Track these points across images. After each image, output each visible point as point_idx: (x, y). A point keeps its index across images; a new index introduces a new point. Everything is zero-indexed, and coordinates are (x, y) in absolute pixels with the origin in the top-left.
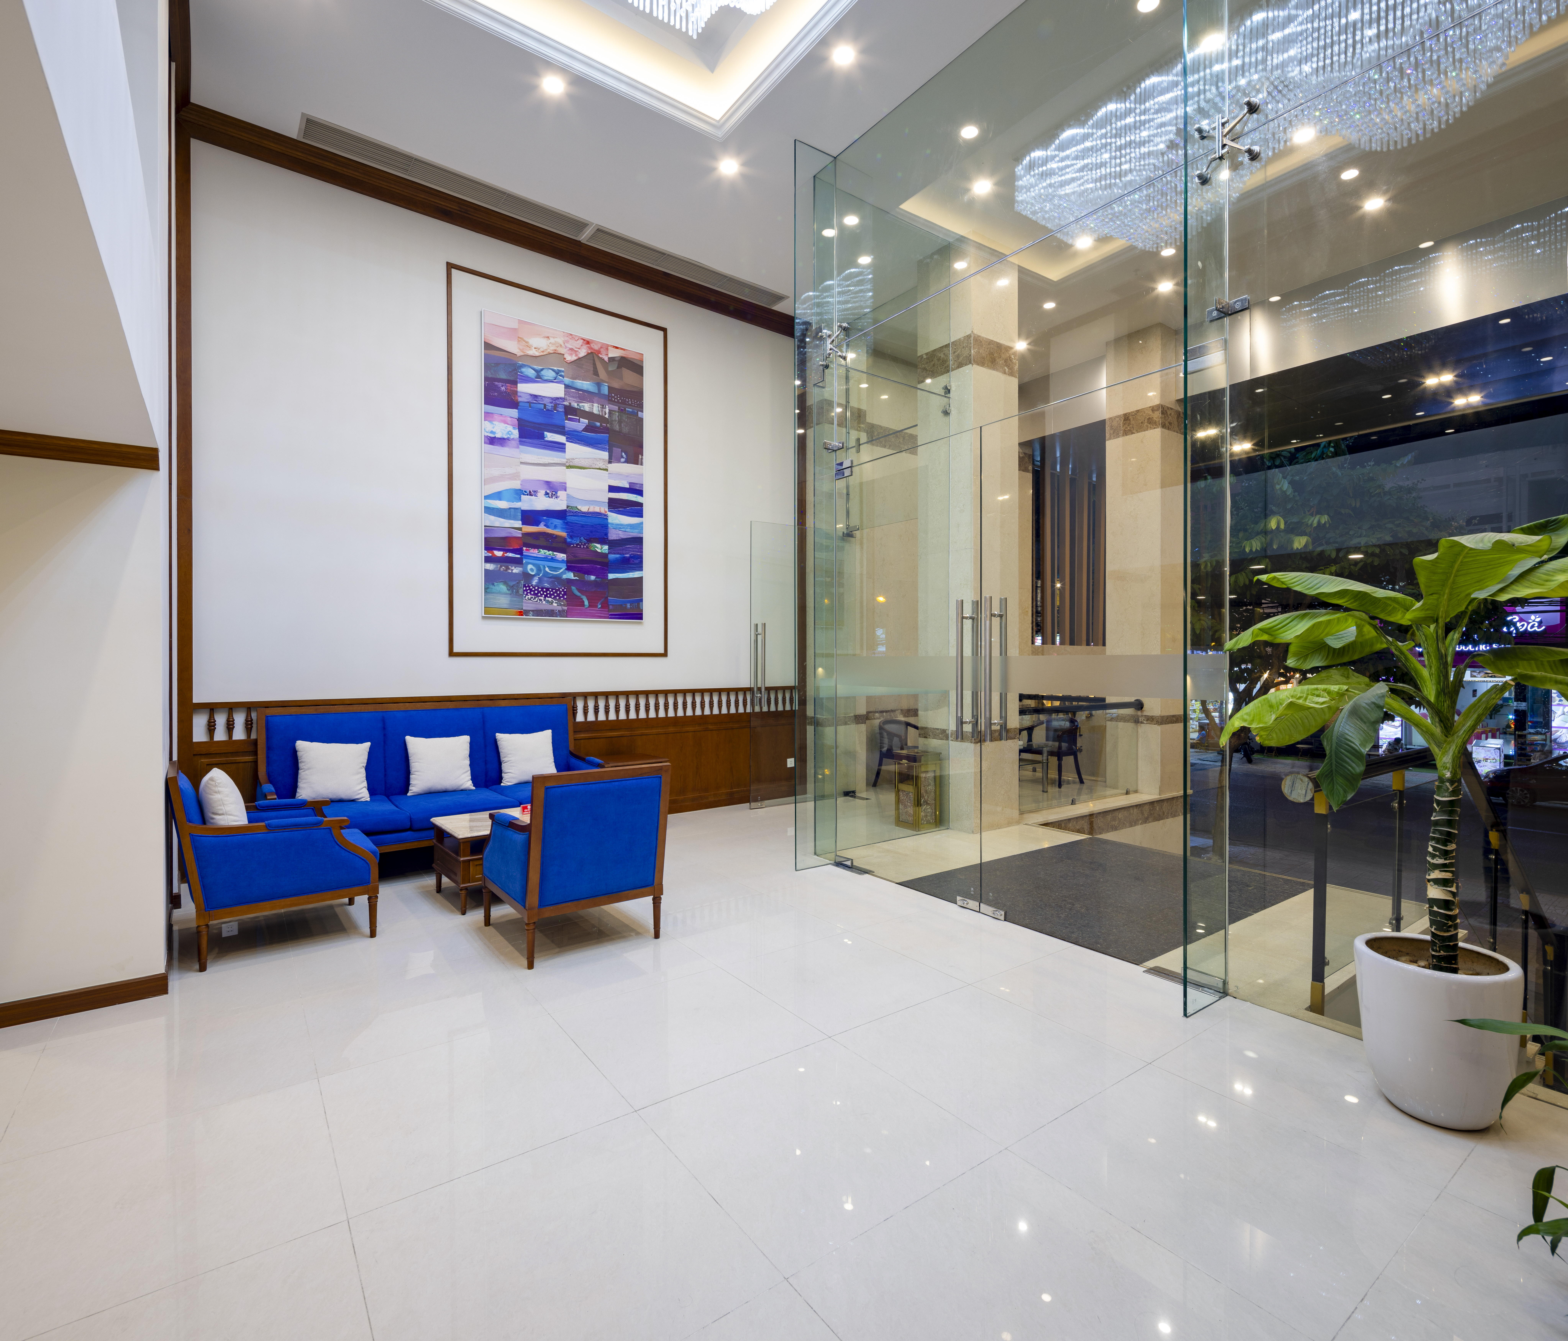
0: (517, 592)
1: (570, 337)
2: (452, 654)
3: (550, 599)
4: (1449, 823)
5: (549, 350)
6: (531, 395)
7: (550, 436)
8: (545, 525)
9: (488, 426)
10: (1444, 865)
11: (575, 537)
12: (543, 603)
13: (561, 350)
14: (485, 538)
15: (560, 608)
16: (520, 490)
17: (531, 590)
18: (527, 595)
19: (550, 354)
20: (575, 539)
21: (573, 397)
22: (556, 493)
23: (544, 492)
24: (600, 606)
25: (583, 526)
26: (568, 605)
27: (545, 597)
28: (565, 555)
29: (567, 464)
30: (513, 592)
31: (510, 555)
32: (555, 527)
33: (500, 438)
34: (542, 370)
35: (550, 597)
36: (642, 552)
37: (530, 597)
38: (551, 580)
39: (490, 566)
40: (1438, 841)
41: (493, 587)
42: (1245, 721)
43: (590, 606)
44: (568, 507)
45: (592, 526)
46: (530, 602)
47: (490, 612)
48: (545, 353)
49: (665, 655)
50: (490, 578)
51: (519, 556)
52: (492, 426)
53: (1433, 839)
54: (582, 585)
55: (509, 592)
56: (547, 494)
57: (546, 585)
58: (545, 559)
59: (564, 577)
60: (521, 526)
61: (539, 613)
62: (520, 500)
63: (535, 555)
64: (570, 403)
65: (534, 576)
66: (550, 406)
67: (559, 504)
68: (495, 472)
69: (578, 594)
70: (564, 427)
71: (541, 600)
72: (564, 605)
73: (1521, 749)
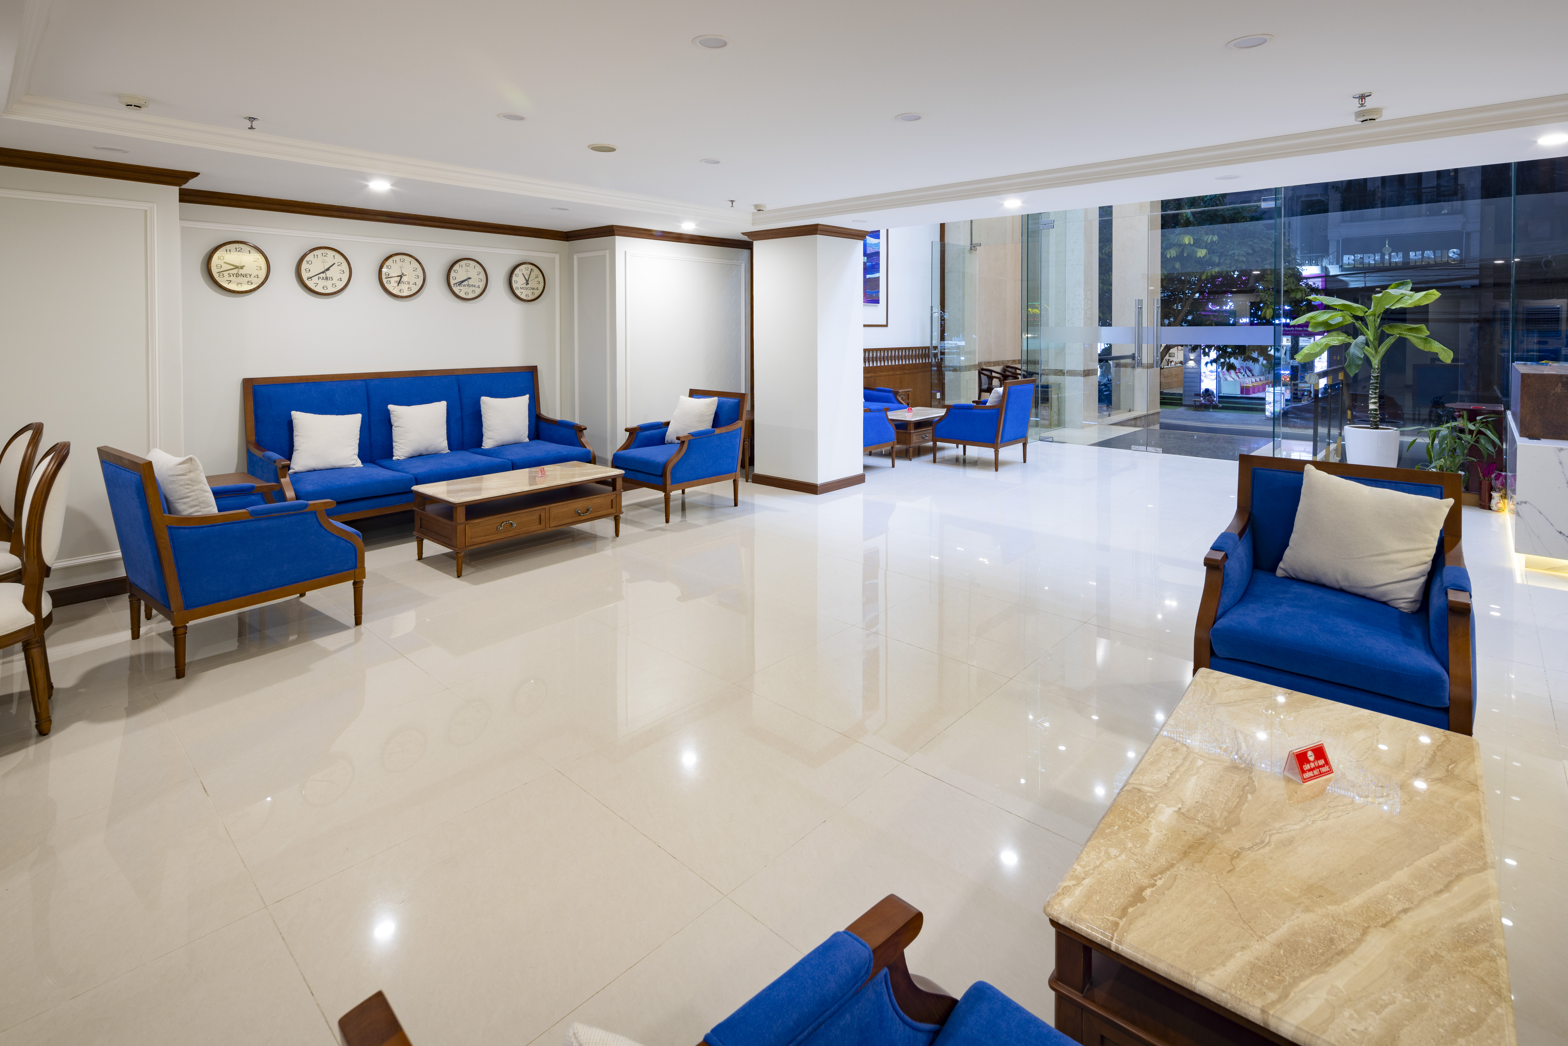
4: (1377, 383)
10: (1375, 397)
36: (879, 261)
40: (1373, 389)
42: (1309, 350)
49: (886, 326)
53: (1371, 389)
73: (1295, 394)
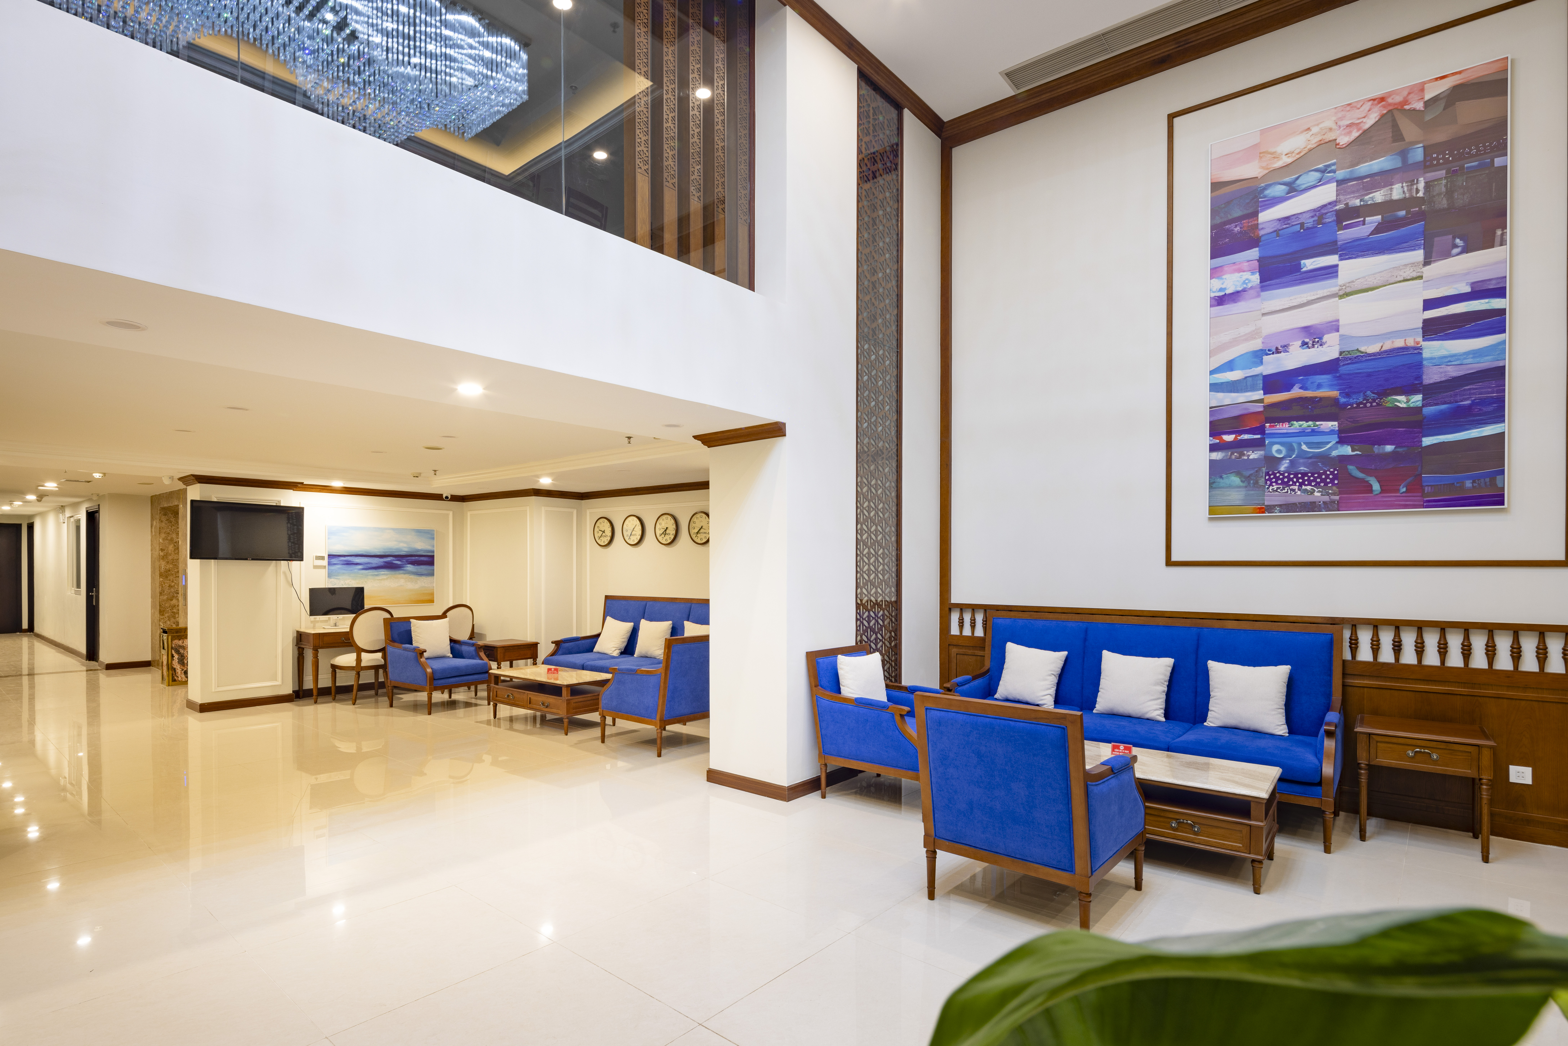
0: (1256, 483)
1: (1348, 108)
2: (1169, 563)
3: (1309, 488)
5: (1309, 147)
6: (1279, 220)
7: (1309, 264)
8: (1301, 388)
9: (1217, 284)
11: (1355, 393)
12: (1297, 495)
13: (1330, 136)
14: (1211, 422)
15: (1326, 498)
16: (1262, 350)
17: (1277, 479)
18: (1271, 485)
19: (1310, 150)
20: (1354, 396)
21: (1353, 192)
22: (1321, 338)
23: (1299, 343)
24: (1404, 489)
25: (1369, 375)
26: (1340, 493)
27: (1301, 485)
28: (1336, 423)
29: (1341, 293)
30: (1249, 483)
31: (1246, 437)
32: (1319, 386)
33: (1233, 294)
34: (1297, 178)
35: (1310, 484)
36: (1503, 391)
37: (1275, 487)
38: (1310, 461)
39: (1217, 456)
41: (1221, 480)
43: (1383, 491)
44: (1341, 353)
45: (1389, 371)
46: (1274, 495)
47: (1217, 512)
48: (1302, 154)
49: (1564, 561)
50: (1216, 470)
51: (1259, 436)
52: (1221, 281)
54: (1364, 462)
55: (1244, 485)
56: (1304, 344)
57: (1303, 469)
58: (1302, 433)
59: (1334, 453)
60: (1262, 397)
61: (1290, 508)
62: (1261, 363)
63: (1285, 431)
64: (1347, 204)
65: (1282, 459)
66: (1309, 223)
67: (1328, 351)
68: (1225, 337)
69: (1360, 475)
70: (1335, 242)
71: (1294, 490)
72: (1334, 494)
